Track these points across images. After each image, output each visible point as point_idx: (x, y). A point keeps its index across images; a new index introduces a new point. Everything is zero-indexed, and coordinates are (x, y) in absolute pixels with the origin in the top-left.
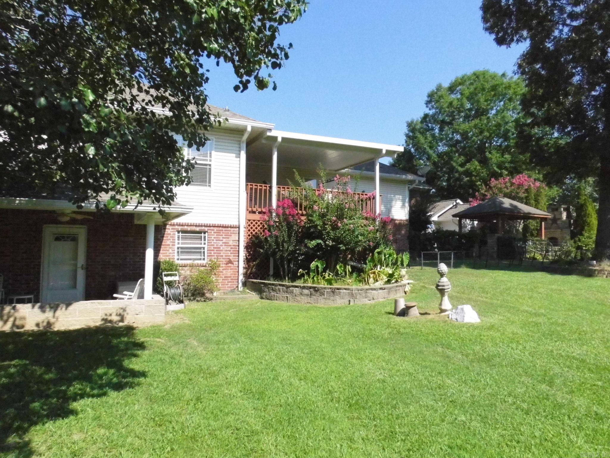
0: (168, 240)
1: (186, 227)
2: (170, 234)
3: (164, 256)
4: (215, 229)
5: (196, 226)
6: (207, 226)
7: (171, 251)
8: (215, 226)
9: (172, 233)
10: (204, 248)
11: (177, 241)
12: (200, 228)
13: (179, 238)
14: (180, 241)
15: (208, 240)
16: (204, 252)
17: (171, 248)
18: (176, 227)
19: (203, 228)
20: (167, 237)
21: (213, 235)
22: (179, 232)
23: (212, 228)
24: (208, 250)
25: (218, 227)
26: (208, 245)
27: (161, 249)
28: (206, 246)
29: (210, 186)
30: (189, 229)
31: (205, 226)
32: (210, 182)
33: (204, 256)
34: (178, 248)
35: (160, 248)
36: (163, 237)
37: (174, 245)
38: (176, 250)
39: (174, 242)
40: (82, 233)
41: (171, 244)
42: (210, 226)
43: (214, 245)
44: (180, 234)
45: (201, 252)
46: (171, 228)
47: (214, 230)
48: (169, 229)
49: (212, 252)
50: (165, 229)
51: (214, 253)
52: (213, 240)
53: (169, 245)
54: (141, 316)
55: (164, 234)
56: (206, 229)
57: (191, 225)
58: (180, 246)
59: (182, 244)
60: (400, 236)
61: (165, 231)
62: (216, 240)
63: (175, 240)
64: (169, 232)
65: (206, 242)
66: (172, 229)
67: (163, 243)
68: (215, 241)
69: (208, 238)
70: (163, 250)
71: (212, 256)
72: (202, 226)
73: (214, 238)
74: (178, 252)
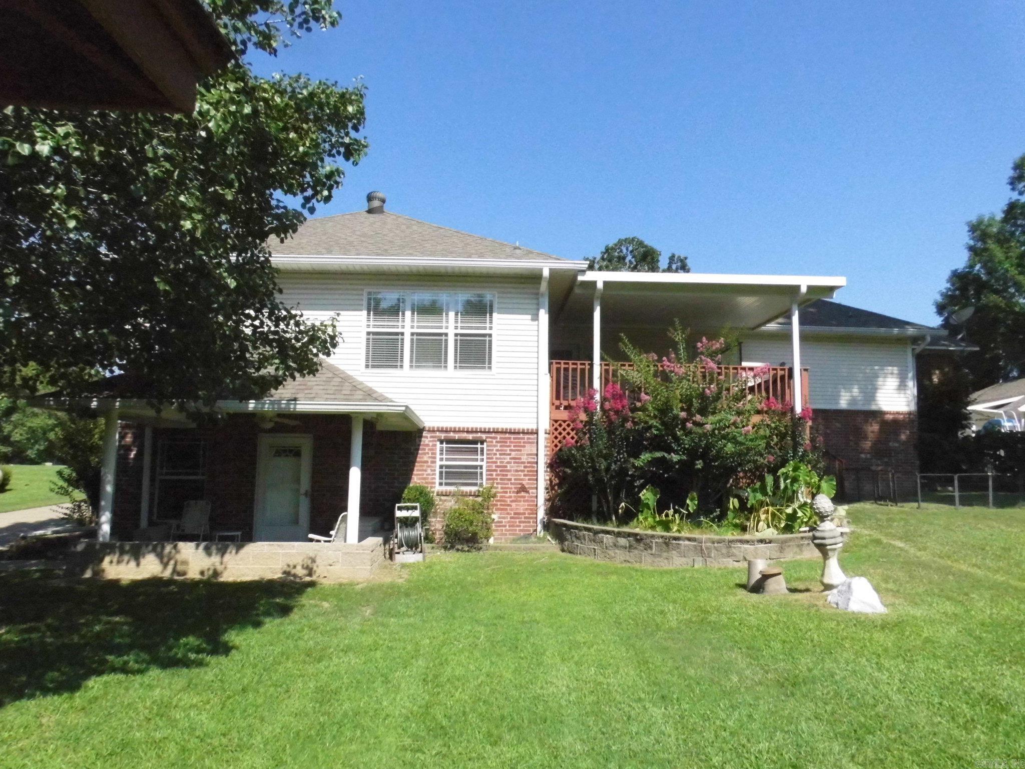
0: (425, 454)
1: (452, 434)
2: (428, 445)
3: (420, 479)
4: (499, 436)
5: (468, 432)
6: (485, 432)
7: (429, 471)
8: (497, 432)
9: (431, 444)
10: (481, 467)
11: (438, 456)
12: (475, 435)
13: (442, 450)
14: (444, 457)
15: (488, 454)
16: (481, 473)
17: (429, 466)
18: (438, 434)
19: (479, 435)
20: (424, 449)
21: (495, 446)
22: (442, 442)
23: (493, 435)
24: (487, 471)
25: (502, 432)
26: (487, 462)
27: (416, 468)
28: (484, 464)
29: (490, 368)
30: (457, 436)
31: (481, 432)
32: (490, 363)
33: (482, 479)
34: (441, 467)
35: (414, 466)
36: (418, 449)
37: (434, 462)
38: (438, 470)
39: (435, 458)
40: (306, 444)
41: (430, 460)
42: (489, 432)
43: (496, 462)
44: (444, 445)
45: (477, 473)
46: (429, 435)
47: (496, 438)
48: (427, 437)
49: (494, 473)
50: (421, 437)
51: (497, 475)
52: (495, 454)
53: (427, 462)
54: (336, 568)
55: (419, 445)
56: (484, 436)
57: (459, 431)
58: (444, 463)
59: (447, 460)
60: (897, 445)
61: (420, 441)
62: (500, 454)
63: (435, 454)
64: (427, 442)
65: (485, 457)
66: (431, 437)
67: (418, 459)
68: (498, 456)
69: (488, 450)
70: (418, 470)
71: (493, 479)
72: (476, 432)
73: (497, 450)
74: (441, 473)
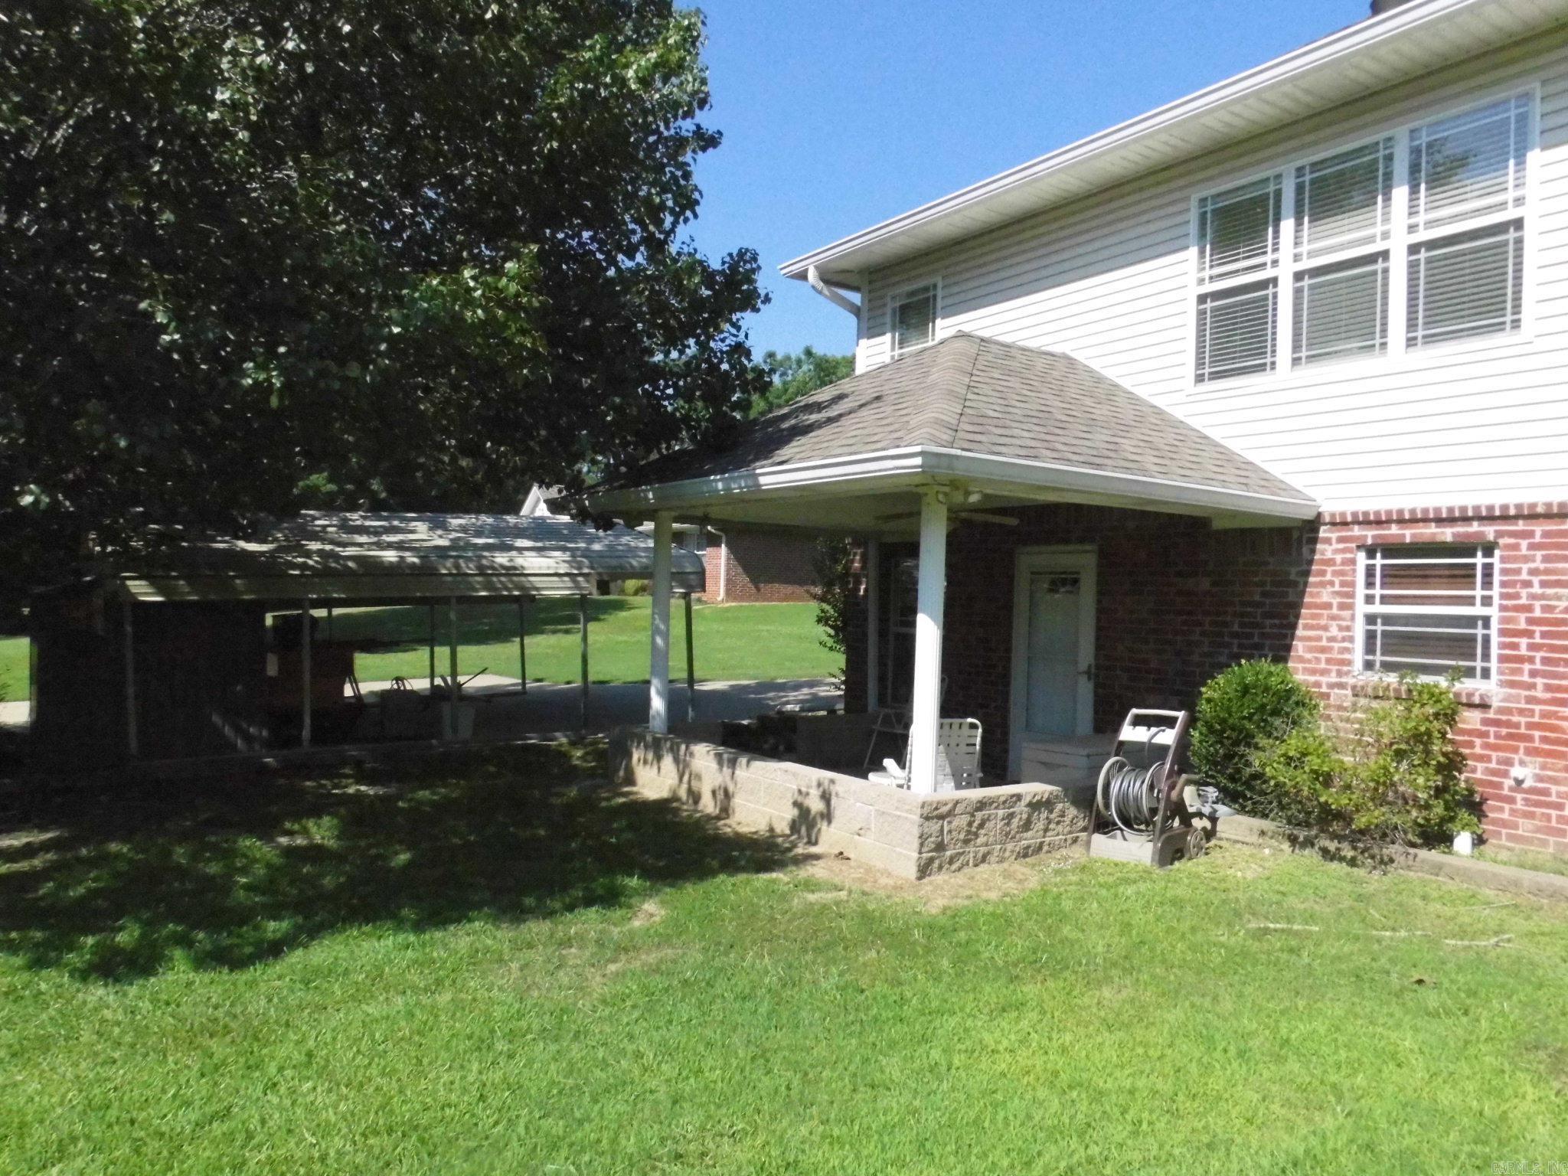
0: (1323, 584)
1: (1394, 530)
2: (1330, 562)
3: (1310, 650)
4: (1538, 529)
5: (1439, 521)
6: (1490, 518)
7: (1334, 631)
8: (1533, 516)
9: (1339, 558)
10: (1486, 621)
11: (1361, 591)
12: (1461, 529)
13: (1370, 572)
14: (1378, 591)
15: (1503, 584)
16: (1486, 640)
17: (1333, 618)
18: (1357, 531)
19: (1475, 527)
20: (1323, 573)
21: (1526, 559)
22: (1371, 553)
23: (1521, 526)
24: (1503, 633)
25: (1548, 516)
26: (1503, 608)
27: (1301, 622)
28: (1493, 612)
29: (1516, 324)
30: (1408, 534)
31: (1480, 519)
32: (1517, 308)
33: (1486, 657)
34: (1371, 619)
35: (1297, 616)
36: (1307, 573)
37: (1350, 607)
38: (1360, 629)
39: (1352, 595)
40: (1086, 564)
41: (1335, 601)
42: (1505, 518)
43: (1528, 608)
44: (1379, 561)
45: (1472, 639)
46: (1334, 536)
47: (1530, 534)
48: (1328, 541)
49: (1524, 642)
50: (1314, 540)
51: (1532, 647)
52: (1527, 584)
53: (1328, 606)
54: (867, 841)
55: (1311, 562)
56: (1490, 531)
57: (1414, 521)
58: (1378, 608)
59: (1385, 600)
61: (1313, 551)
62: (1544, 584)
63: (1352, 584)
64: (1329, 555)
65: (1496, 591)
66: (1341, 540)
67: (1307, 600)
68: (1537, 589)
69: (1504, 572)
70: (1307, 627)
71: (1520, 659)
72: (1466, 519)
73: (1533, 572)
74: (1370, 636)
